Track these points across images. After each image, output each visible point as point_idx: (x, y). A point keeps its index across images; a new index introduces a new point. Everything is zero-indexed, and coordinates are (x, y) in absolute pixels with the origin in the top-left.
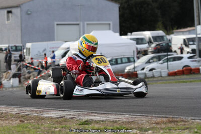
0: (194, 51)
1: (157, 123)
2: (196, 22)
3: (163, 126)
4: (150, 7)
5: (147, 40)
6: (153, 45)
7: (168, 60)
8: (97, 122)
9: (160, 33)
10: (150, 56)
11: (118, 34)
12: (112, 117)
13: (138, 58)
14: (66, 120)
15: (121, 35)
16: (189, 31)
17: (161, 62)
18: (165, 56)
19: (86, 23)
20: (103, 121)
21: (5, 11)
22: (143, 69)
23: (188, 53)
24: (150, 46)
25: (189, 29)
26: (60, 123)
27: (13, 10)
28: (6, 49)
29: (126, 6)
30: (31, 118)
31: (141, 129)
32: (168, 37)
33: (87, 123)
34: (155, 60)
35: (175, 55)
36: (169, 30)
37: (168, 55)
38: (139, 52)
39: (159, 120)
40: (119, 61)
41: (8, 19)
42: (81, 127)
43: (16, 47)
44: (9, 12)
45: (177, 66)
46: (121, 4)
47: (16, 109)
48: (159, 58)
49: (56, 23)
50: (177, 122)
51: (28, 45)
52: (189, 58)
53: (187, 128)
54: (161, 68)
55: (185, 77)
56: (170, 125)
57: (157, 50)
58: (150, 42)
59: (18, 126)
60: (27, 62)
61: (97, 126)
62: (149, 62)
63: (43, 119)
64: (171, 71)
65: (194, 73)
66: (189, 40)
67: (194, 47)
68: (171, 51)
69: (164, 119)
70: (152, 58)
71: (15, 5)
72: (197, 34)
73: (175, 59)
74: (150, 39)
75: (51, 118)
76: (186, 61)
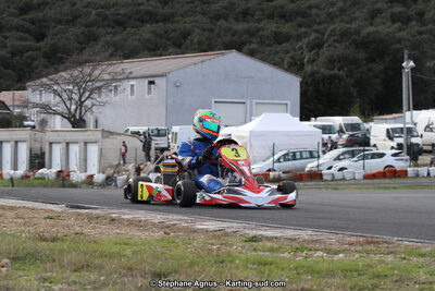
0: (400, 146)
1: (351, 244)
2: (405, 107)
3: (359, 248)
4: (343, 83)
5: (337, 129)
6: (345, 136)
7: (364, 157)
8: (269, 239)
9: (355, 119)
10: (341, 150)
11: (298, 119)
12: (289, 233)
13: (324, 152)
14: (226, 234)
15: (301, 120)
16: (395, 118)
17: (355, 159)
18: (360, 151)
19: (255, 101)
20: (276, 238)
21: (146, 81)
22: (330, 168)
23: (392, 148)
24: (340, 136)
25: (394, 115)
26: (219, 238)
27: (157, 80)
28: (144, 133)
29: (310, 81)
30: (180, 230)
31: (328, 251)
32: (366, 126)
33: (254, 239)
34: (347, 156)
35: (375, 151)
36: (367, 115)
37: (364, 150)
38: (325, 145)
39: (353, 239)
40: (298, 156)
41: (149, 92)
42: (247, 245)
43: (159, 130)
44: (151, 83)
45: (376, 165)
46: (304, 78)
47: (159, 217)
48: (353, 154)
49: (214, 100)
50: (378, 242)
51: (175, 129)
52: (394, 155)
53: (392, 253)
54: (354, 167)
55: (387, 181)
56: (368, 247)
57: (351, 142)
58: (341, 131)
59: (162, 240)
60: (172, 151)
61: (269, 244)
62: (338, 158)
63: (195, 231)
64: (368, 172)
65: (399, 176)
66: (394, 130)
67: (401, 140)
68: (368, 145)
69: (361, 239)
70: (343, 154)
71: (159, 73)
72: (405, 124)
73: (374, 156)
74: (341, 127)
75: (207, 231)
76: (389, 160)
